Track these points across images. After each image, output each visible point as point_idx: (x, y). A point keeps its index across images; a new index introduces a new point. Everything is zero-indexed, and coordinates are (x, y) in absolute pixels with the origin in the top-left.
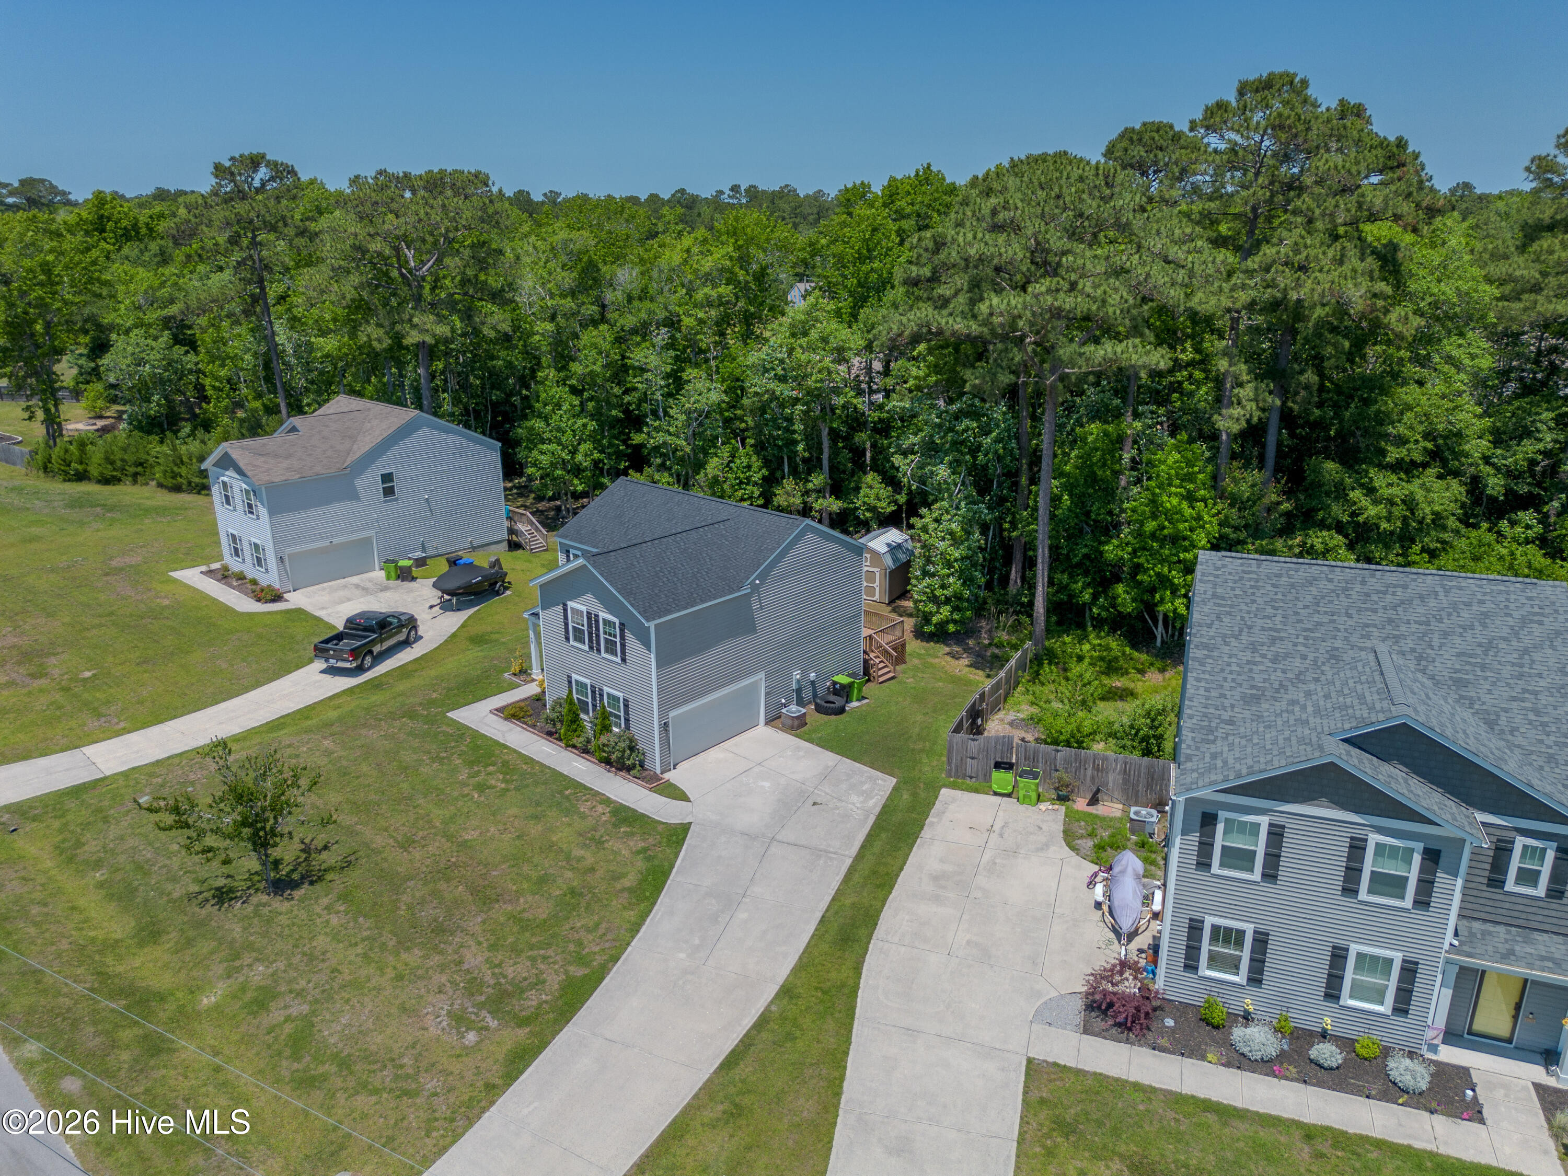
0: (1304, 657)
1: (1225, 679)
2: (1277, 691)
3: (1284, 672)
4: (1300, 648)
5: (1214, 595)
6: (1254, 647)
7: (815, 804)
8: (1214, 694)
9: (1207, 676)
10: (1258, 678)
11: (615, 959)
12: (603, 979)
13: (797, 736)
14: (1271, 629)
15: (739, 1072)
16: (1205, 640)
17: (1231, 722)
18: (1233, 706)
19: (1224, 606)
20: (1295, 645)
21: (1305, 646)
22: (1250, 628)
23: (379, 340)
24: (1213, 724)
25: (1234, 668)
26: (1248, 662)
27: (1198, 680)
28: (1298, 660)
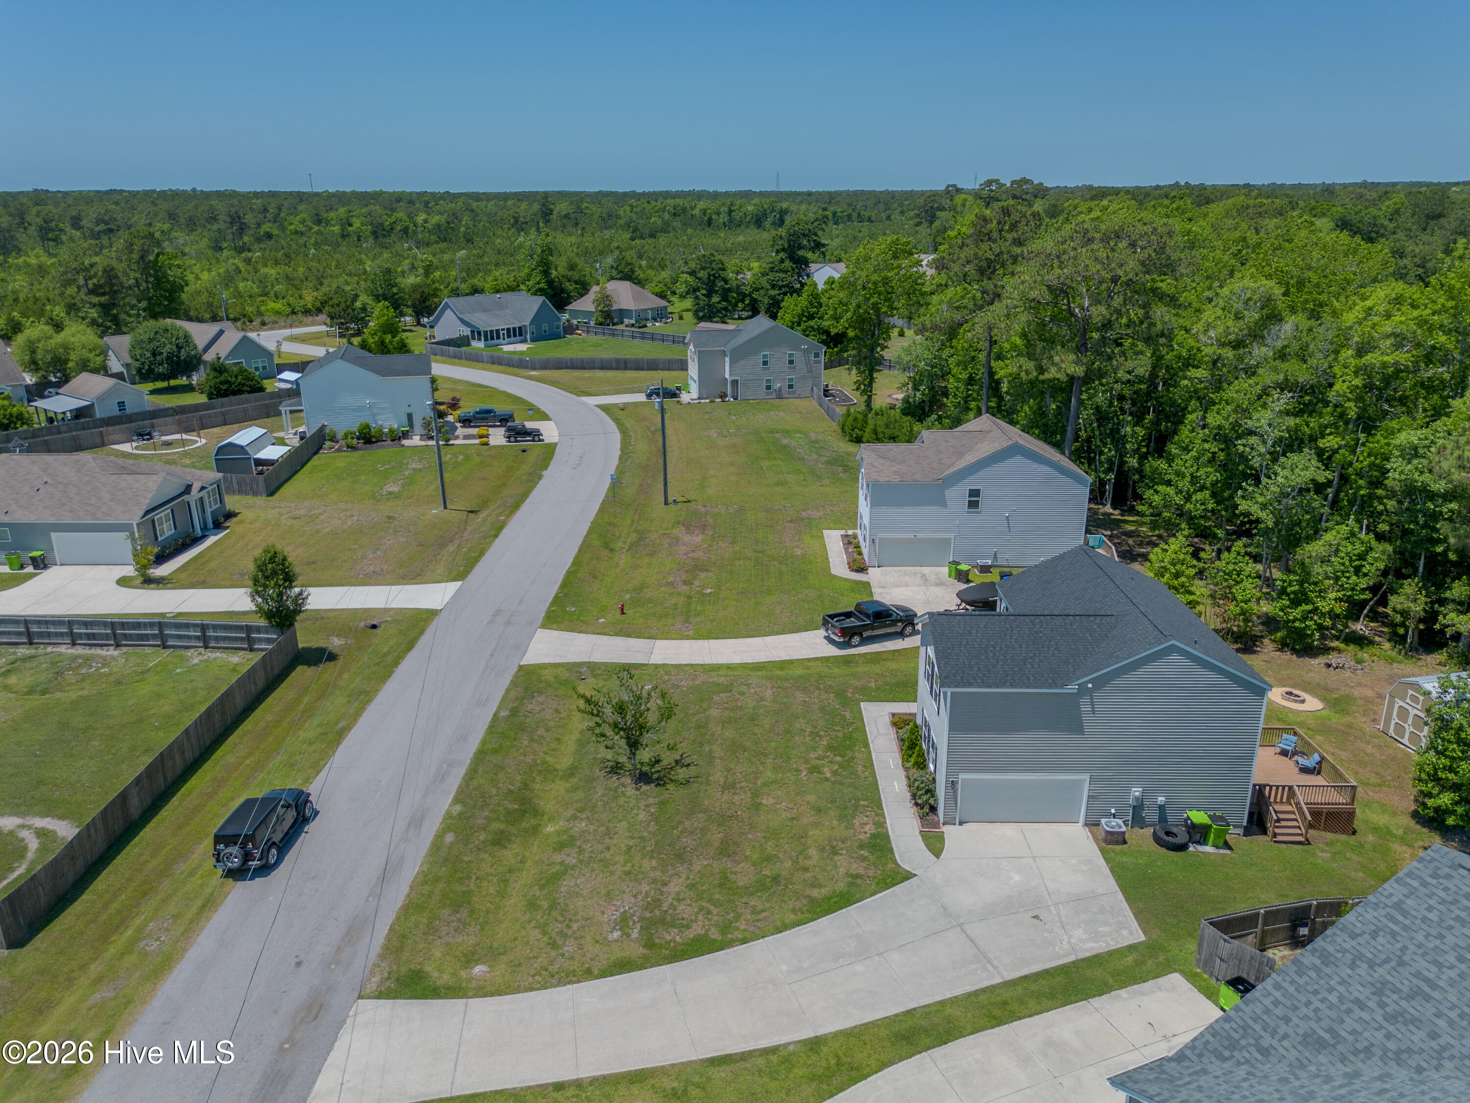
0: (1434, 1036)
1: (1308, 1003)
2: (1356, 1053)
3: (1389, 1036)
4: (1442, 1023)
5: (1398, 906)
6: (1380, 989)
7: (1036, 917)
8: (1279, 1011)
9: (1291, 989)
10: (1349, 1023)
11: (744, 941)
12: (722, 949)
13: (1102, 851)
14: (1427, 980)
15: (713, 1072)
16: (1330, 949)
17: (1265, 1052)
18: (1286, 1036)
19: (1397, 922)
20: (1439, 1015)
21: (1451, 1023)
22: (1402, 963)
23: (1027, 373)
24: (1243, 1042)
25: (1333, 998)
26: (1357, 1001)
27: (1277, 986)
28: (1422, 1034)
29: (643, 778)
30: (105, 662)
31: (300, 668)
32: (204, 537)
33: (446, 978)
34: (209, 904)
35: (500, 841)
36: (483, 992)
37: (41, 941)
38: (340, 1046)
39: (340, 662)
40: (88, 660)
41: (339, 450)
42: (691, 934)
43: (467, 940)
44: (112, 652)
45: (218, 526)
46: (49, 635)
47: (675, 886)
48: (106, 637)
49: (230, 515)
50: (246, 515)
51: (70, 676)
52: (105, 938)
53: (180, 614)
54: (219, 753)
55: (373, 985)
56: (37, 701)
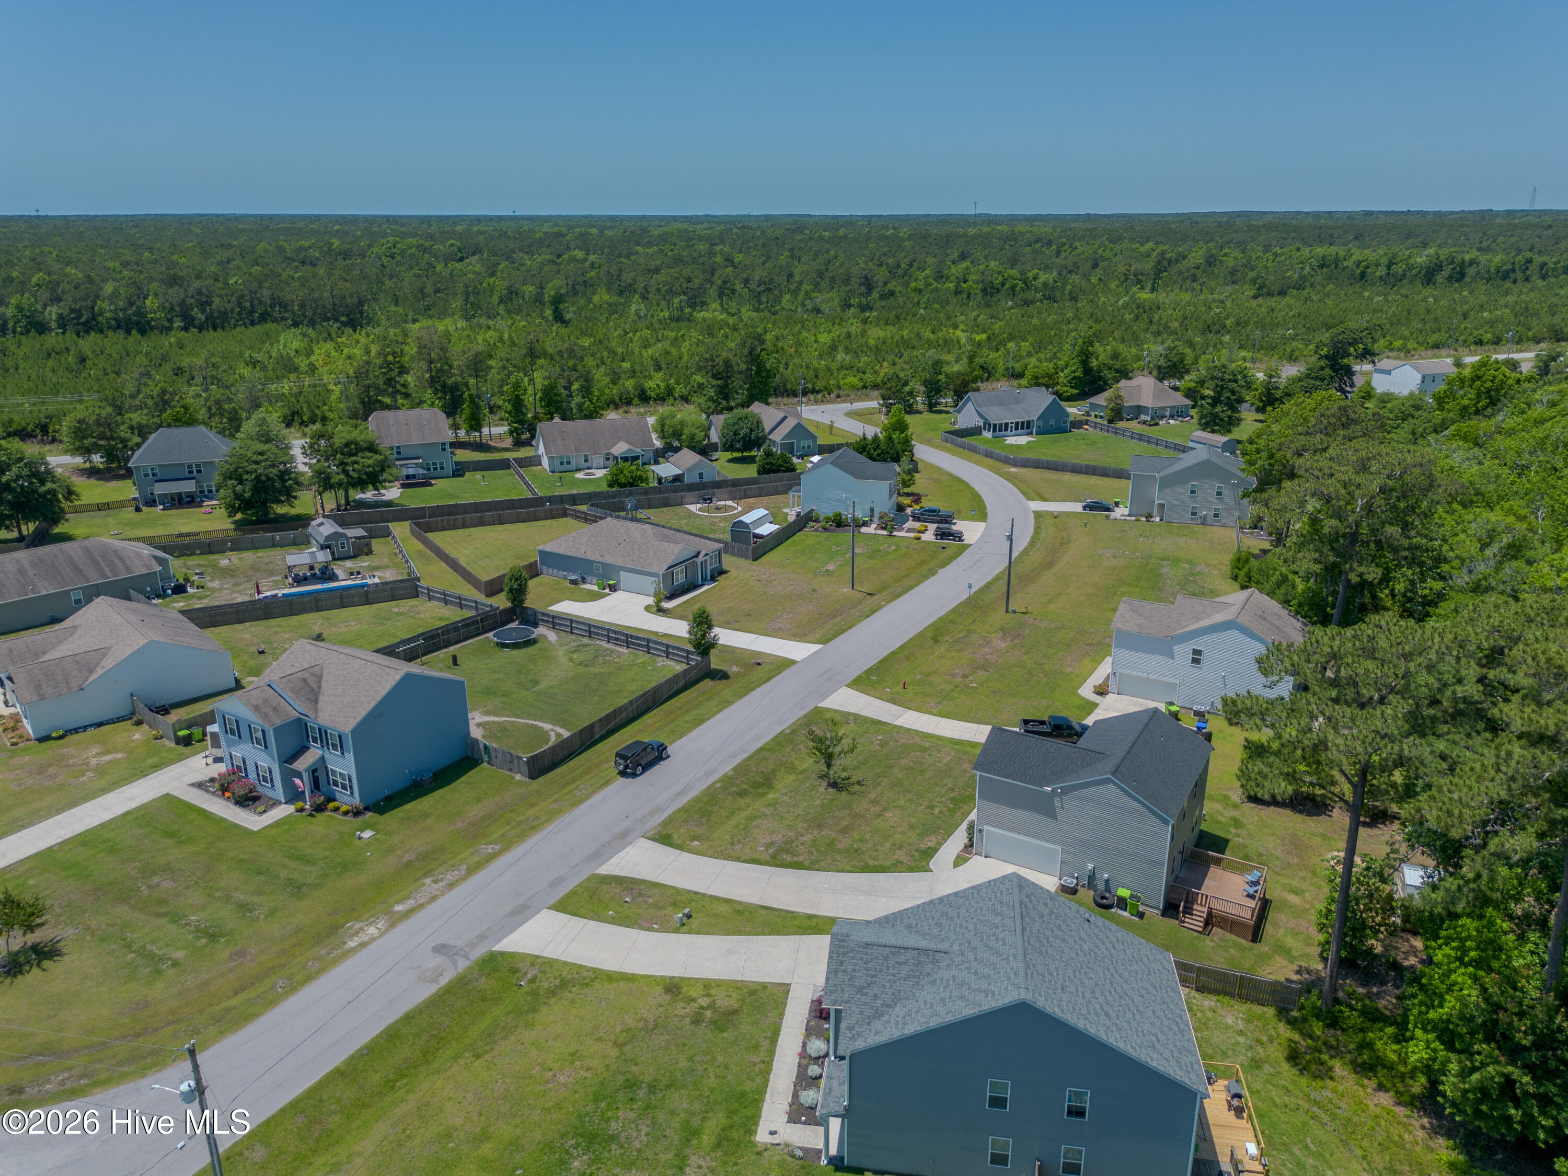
11: (818, 870)
12: (805, 870)
29: (834, 785)
30: (619, 655)
31: (707, 680)
32: (702, 585)
33: (679, 842)
34: (607, 783)
35: (742, 794)
36: (690, 851)
37: (542, 779)
38: (625, 851)
39: (729, 681)
40: (612, 652)
41: (816, 530)
42: (795, 859)
43: (699, 831)
44: (624, 650)
45: (713, 579)
46: (598, 634)
47: (807, 838)
48: (623, 641)
49: (722, 572)
50: (733, 573)
51: (600, 660)
52: (564, 786)
53: (666, 635)
54: (646, 717)
55: (649, 835)
56: (582, 669)
